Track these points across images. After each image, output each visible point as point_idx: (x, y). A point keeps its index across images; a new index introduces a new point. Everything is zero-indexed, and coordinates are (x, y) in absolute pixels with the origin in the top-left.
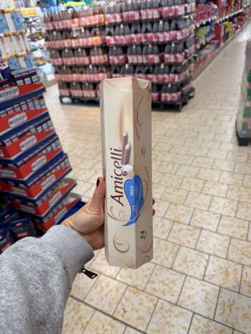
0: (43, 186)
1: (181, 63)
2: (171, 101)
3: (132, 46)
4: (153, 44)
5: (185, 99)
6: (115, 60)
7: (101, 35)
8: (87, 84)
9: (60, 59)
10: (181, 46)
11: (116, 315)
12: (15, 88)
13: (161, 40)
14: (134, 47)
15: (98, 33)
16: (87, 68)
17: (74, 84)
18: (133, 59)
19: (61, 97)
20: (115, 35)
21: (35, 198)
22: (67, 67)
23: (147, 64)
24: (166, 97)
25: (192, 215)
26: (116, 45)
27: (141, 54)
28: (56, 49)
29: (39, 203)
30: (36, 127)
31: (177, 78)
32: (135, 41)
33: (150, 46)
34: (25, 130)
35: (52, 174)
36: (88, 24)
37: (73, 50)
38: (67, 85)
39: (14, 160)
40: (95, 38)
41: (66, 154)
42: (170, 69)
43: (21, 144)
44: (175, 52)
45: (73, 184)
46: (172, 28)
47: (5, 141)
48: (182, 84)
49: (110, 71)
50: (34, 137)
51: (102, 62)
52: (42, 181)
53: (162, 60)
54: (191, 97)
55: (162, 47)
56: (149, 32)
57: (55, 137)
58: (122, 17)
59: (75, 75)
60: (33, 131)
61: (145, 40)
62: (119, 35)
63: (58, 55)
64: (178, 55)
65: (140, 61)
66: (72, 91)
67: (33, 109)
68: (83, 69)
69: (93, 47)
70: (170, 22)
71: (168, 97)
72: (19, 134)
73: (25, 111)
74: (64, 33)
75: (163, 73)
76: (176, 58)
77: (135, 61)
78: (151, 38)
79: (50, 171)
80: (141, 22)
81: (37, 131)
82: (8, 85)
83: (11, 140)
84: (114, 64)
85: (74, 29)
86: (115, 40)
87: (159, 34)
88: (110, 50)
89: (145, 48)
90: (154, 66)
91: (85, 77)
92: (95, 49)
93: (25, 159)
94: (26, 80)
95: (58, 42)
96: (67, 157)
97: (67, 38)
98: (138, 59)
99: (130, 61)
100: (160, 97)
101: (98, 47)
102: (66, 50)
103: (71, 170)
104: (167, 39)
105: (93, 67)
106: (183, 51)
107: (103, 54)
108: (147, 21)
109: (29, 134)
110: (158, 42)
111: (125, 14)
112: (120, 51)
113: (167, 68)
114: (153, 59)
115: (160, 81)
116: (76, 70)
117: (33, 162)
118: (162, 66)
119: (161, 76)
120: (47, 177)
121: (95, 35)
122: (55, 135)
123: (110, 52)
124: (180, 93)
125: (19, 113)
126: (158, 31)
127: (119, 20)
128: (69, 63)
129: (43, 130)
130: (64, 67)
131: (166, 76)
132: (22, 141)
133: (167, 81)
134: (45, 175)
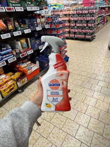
1: (93, 27)
2: (89, 38)
3: (78, 21)
7: (69, 17)
13: (88, 20)
20: (73, 17)
23: (82, 27)
24: (87, 37)
31: (91, 31)
32: (80, 19)
33: (84, 21)
36: (65, 13)
41: (66, 43)
42: (89, 28)
44: (91, 23)
45: (66, 52)
46: (91, 16)
48: (92, 34)
49: (70, 28)
51: (68, 25)
54: (94, 39)
55: (87, 22)
56: (84, 17)
58: (76, 12)
61: (83, 19)
62: (75, 17)
65: (80, 26)
70: (91, 14)
75: (87, 30)
76: (92, 25)
77: (79, 26)
78: (85, 19)
80: (82, 14)
84: (72, 26)
85: (60, 15)
86: (73, 19)
88: (71, 22)
89: (82, 22)
90: (84, 27)
92: (66, 21)
99: (77, 26)
100: (85, 37)
106: (94, 23)
107: (68, 23)
108: (84, 14)
111: (77, 11)
112: (74, 22)
113: (88, 28)
114: (84, 25)
115: (86, 32)
121: (67, 17)
126: (87, 17)
127: (75, 13)
133: (88, 32)
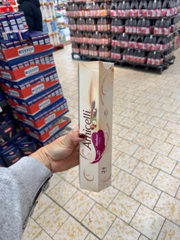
0: (46, 121)
1: (167, 35)
2: (154, 65)
3: (130, 19)
4: (146, 18)
5: (166, 65)
6: (115, 29)
7: (107, 9)
8: (92, 46)
9: (75, 25)
10: (169, 21)
11: (83, 222)
12: (32, 47)
13: (153, 16)
14: (131, 20)
15: (105, 7)
16: (94, 34)
17: (83, 45)
18: (129, 30)
19: (73, 54)
20: (117, 9)
21: (39, 129)
22: (80, 31)
23: (140, 35)
24: (151, 62)
25: (155, 158)
26: (117, 17)
27: (136, 26)
28: (72, 18)
29: (42, 133)
30: (45, 77)
31: (161, 48)
32: (133, 15)
33: (144, 20)
34: (36, 79)
35: (53, 113)
37: (85, 19)
38: (78, 45)
39: (26, 100)
40: (102, 11)
41: (65, 99)
42: (157, 40)
43: (33, 89)
45: (68, 121)
46: (163, 6)
47: (20, 86)
48: (165, 53)
49: (111, 37)
50: (42, 84)
51: (106, 30)
52: (46, 118)
53: (152, 32)
54: (171, 64)
55: (153, 21)
56: (144, 9)
57: (59, 86)
59: (84, 38)
60: (43, 80)
61: (141, 15)
63: (74, 22)
64: (165, 29)
66: (81, 50)
67: (44, 63)
68: (91, 34)
69: (100, 18)
71: (152, 61)
72: (31, 82)
73: (37, 65)
74: (80, 6)
75: (151, 43)
76: (163, 31)
77: (130, 32)
78: (146, 13)
79: (52, 110)
81: (45, 80)
82: (26, 44)
83: (25, 86)
85: (87, 3)
86: (117, 13)
87: (152, 11)
88: (113, 21)
89: (139, 21)
90: (145, 37)
91: (91, 41)
92: (102, 19)
93: (34, 101)
94: (40, 41)
95: (75, 12)
96: (66, 102)
97: (81, 10)
98: (133, 30)
99: (126, 31)
100: (146, 61)
101: (103, 18)
102: (80, 19)
103: (68, 111)
104: (158, 15)
105: (98, 33)
106: (170, 26)
107: (107, 24)
109: (39, 82)
110: (151, 17)
113: (155, 38)
114: (145, 31)
115: (148, 49)
116: (86, 34)
117: (40, 103)
118: (151, 37)
119: (149, 45)
120: (49, 115)
121: (103, 8)
122: (59, 84)
123: (112, 23)
124: (162, 59)
125: (33, 66)
126: (152, 8)
128: (81, 29)
129: (50, 80)
130: (78, 32)
131: (153, 45)
132: (34, 86)
133: (153, 49)
134: (48, 113)
